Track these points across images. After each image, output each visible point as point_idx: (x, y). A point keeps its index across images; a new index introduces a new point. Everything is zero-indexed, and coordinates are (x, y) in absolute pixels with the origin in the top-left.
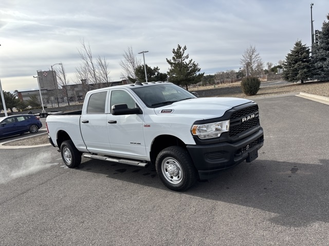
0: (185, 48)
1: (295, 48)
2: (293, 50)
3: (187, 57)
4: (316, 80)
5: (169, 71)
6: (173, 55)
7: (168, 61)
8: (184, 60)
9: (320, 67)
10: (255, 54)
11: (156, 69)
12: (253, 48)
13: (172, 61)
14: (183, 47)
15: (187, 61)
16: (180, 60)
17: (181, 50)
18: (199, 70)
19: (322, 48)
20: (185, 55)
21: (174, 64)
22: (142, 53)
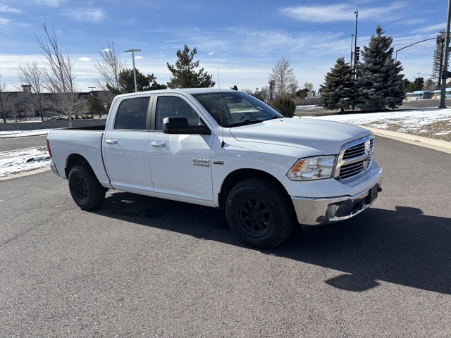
0: (195, 51)
1: (336, 66)
2: (334, 68)
3: (197, 65)
4: (359, 110)
5: (170, 82)
6: (177, 59)
7: (169, 67)
8: (192, 68)
9: (365, 94)
10: (289, 69)
11: (151, 77)
12: (286, 60)
13: (175, 68)
14: (191, 50)
15: (196, 70)
16: (187, 67)
17: (189, 53)
18: (213, 84)
19: (368, 69)
20: (194, 61)
21: (179, 72)
22: (131, 51)
